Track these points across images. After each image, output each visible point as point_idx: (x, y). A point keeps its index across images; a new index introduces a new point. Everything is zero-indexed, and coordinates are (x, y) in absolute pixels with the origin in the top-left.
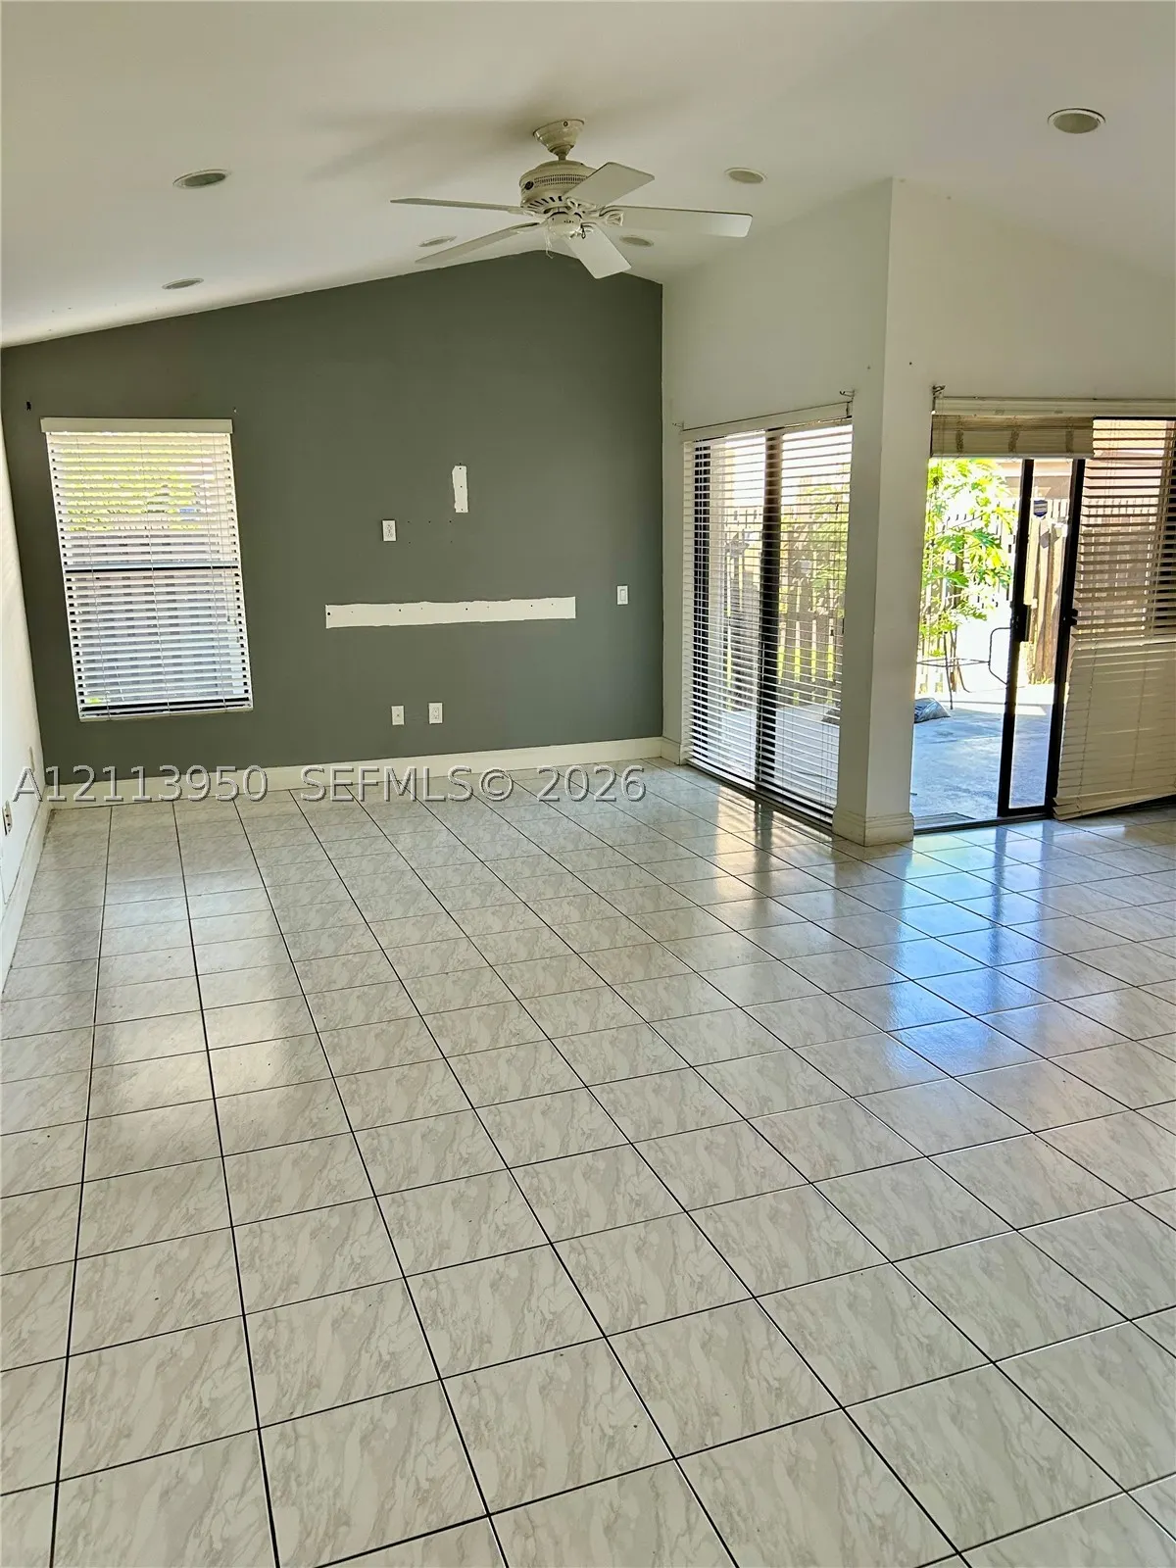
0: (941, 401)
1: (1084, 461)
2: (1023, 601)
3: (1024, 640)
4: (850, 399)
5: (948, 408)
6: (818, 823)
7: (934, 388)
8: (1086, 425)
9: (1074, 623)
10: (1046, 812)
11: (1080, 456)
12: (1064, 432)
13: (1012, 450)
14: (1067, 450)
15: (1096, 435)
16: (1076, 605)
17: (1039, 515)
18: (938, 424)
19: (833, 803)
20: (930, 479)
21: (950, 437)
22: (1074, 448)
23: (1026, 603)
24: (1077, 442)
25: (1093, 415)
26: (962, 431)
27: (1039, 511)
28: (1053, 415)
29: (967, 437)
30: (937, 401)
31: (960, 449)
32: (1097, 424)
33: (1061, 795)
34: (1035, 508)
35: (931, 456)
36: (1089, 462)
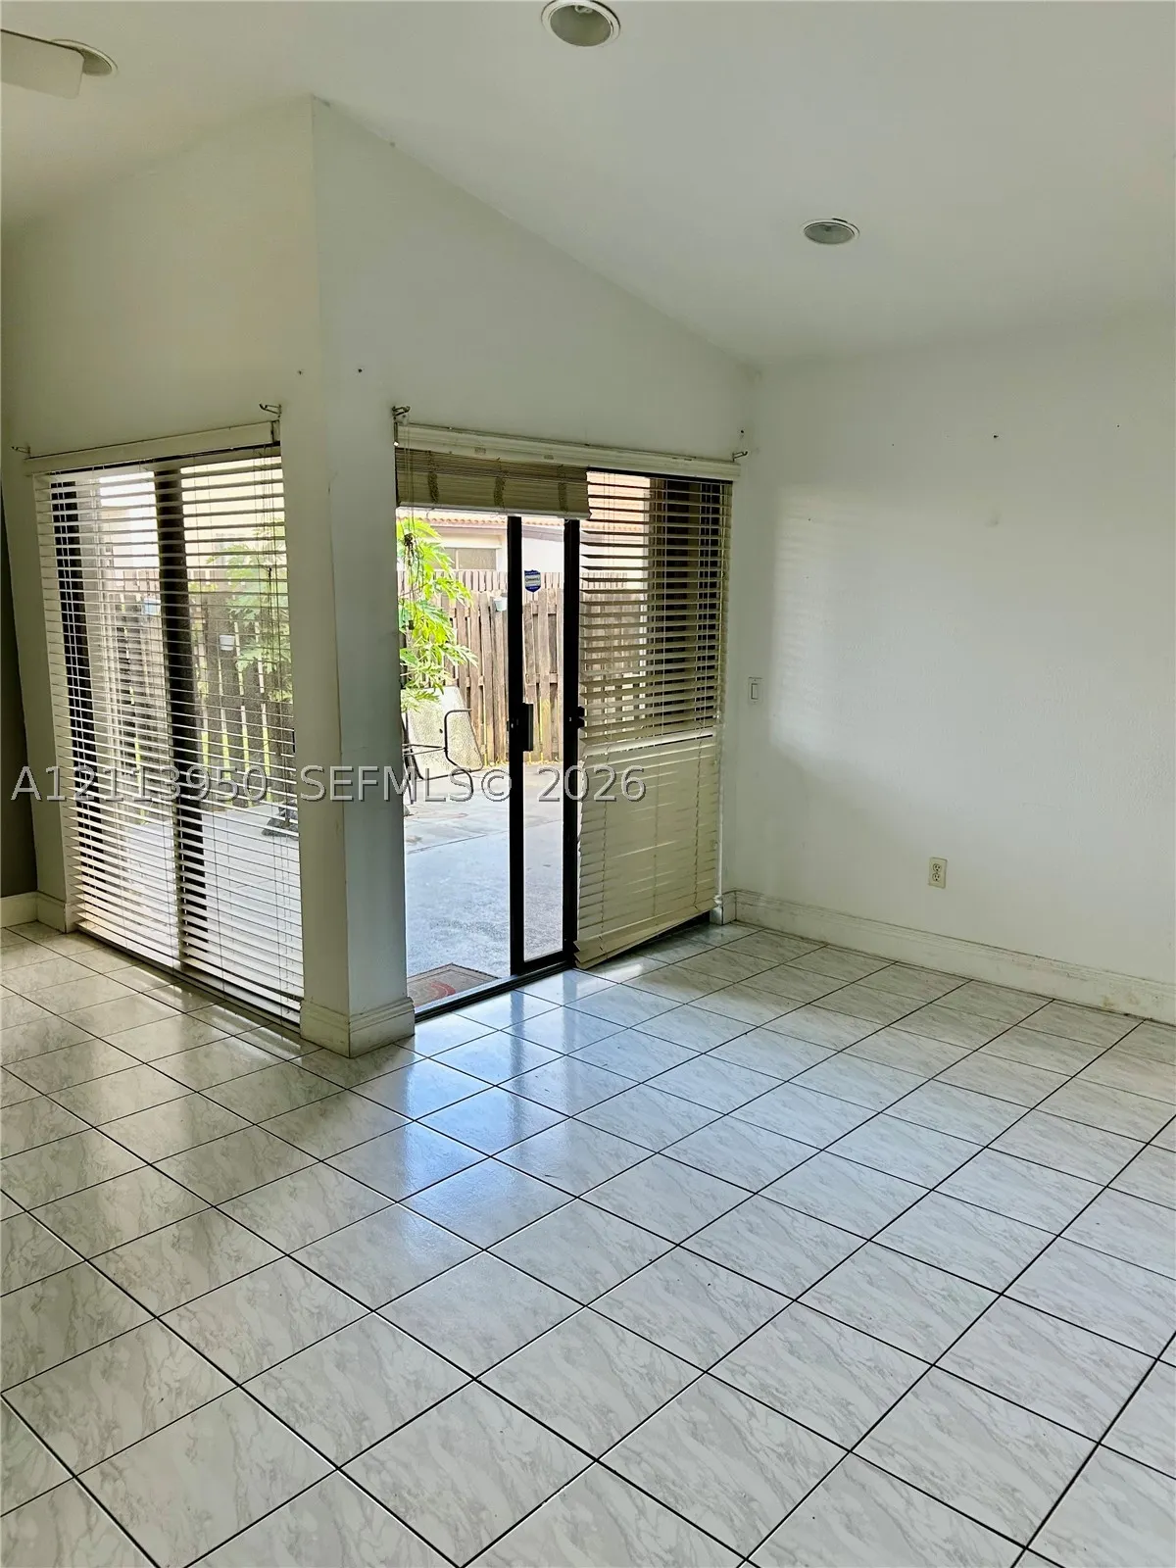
0: (407, 429)
1: (578, 522)
2: (522, 700)
3: (527, 750)
4: (275, 417)
5: (416, 439)
6: (278, 1021)
7: (394, 409)
8: (579, 475)
9: (581, 724)
10: (565, 960)
11: (573, 516)
12: (554, 484)
13: (497, 502)
14: (559, 506)
15: (591, 490)
16: (582, 702)
17: (533, 589)
18: (405, 459)
19: (300, 993)
20: (400, 536)
21: (420, 479)
22: (569, 504)
23: (526, 700)
24: (570, 497)
25: (585, 465)
26: (435, 473)
27: (532, 584)
28: (543, 460)
29: (442, 480)
30: (400, 428)
31: (434, 498)
32: (591, 477)
33: (582, 936)
34: (527, 580)
35: (398, 505)
36: (584, 524)
